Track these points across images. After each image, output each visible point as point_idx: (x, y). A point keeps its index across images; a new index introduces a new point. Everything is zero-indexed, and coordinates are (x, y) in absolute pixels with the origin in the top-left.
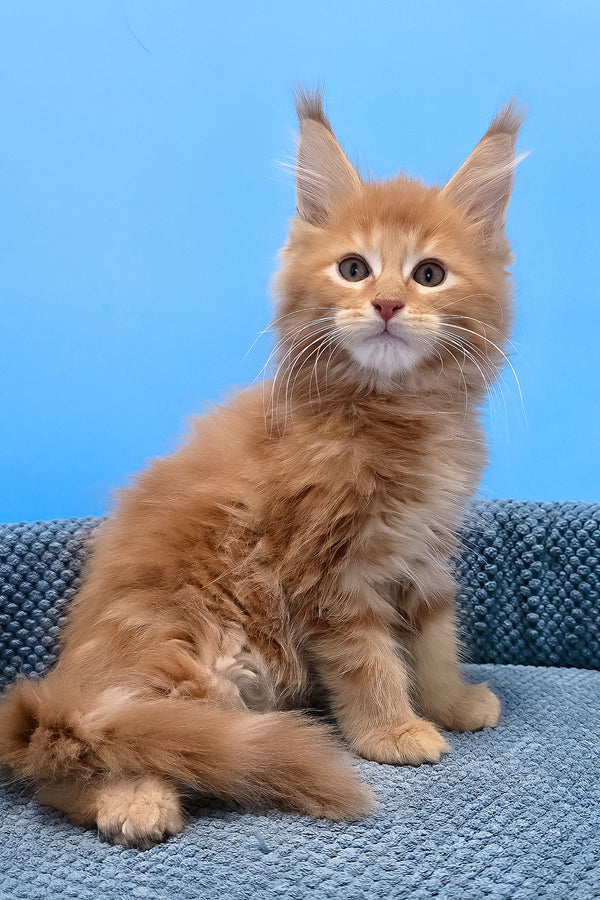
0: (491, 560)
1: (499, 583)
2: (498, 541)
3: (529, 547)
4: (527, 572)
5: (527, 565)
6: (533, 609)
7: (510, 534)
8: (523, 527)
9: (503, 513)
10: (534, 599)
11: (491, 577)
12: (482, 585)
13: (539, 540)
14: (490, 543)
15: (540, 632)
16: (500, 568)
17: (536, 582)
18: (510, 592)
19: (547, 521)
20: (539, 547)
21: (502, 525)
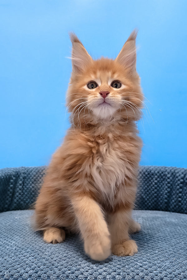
0: (169, 183)
1: (171, 189)
2: (171, 178)
3: (179, 180)
4: (178, 187)
5: (178, 185)
6: (180, 197)
7: (174, 176)
8: (178, 175)
9: (173, 171)
10: (180, 195)
11: (169, 187)
12: (166, 190)
13: (182, 178)
14: (169, 178)
15: (182, 204)
16: (171, 185)
17: (181, 190)
18: (174, 192)
19: (185, 173)
20: (182, 180)
21: (172, 174)
